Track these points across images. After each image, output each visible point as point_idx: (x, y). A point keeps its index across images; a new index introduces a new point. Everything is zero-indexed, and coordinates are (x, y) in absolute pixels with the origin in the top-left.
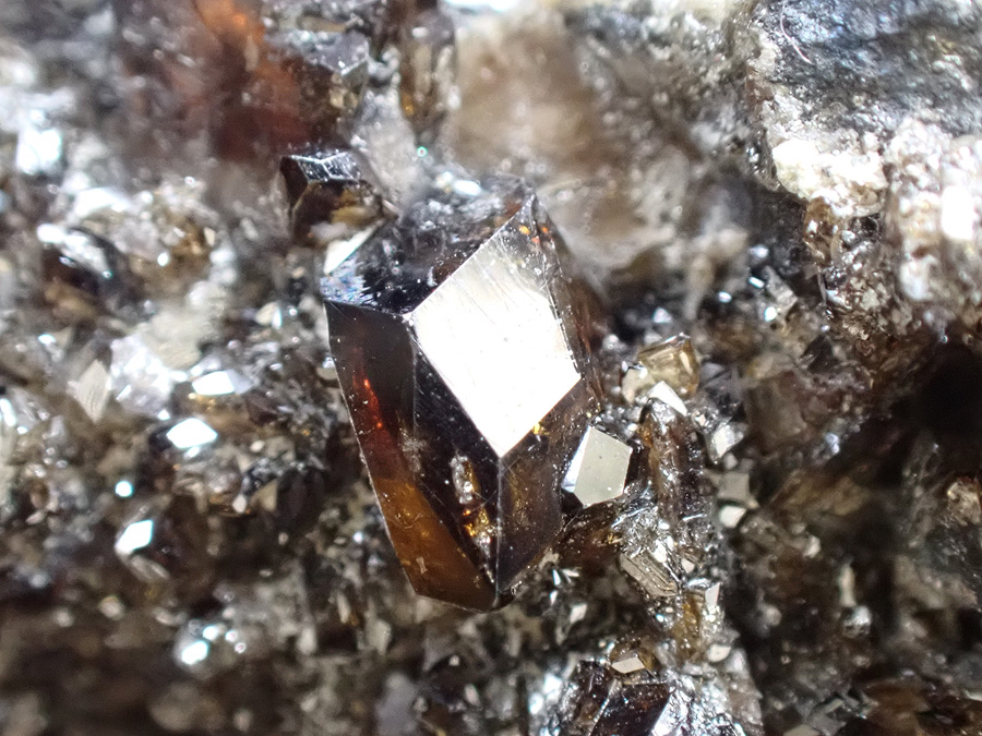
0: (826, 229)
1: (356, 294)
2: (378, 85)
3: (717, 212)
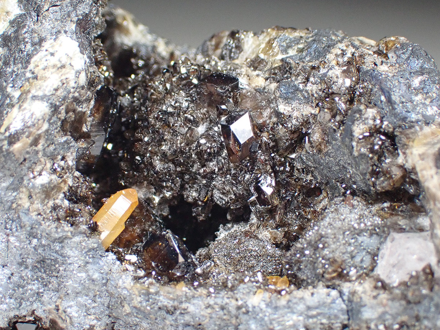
0: (284, 116)
1: (225, 123)
2: (230, 97)
3: (273, 116)
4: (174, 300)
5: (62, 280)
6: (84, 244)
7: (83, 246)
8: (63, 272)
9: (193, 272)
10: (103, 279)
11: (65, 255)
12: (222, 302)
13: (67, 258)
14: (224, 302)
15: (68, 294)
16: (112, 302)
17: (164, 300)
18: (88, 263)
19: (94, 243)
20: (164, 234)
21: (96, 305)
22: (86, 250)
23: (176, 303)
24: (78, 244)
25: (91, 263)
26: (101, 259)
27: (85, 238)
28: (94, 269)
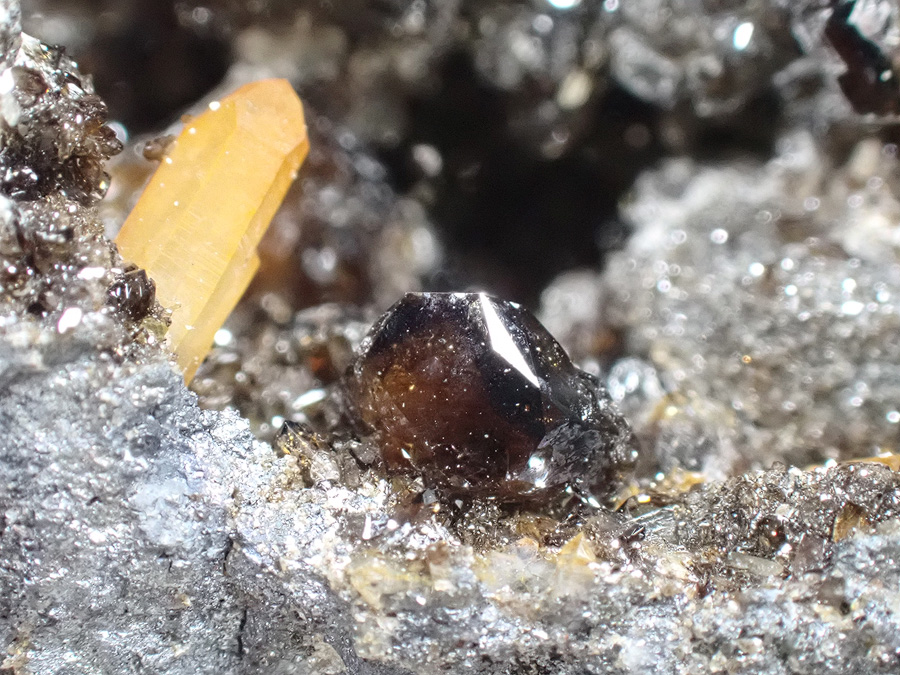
4: (548, 620)
5: (19, 565)
6: (105, 395)
7: (102, 408)
8: (22, 530)
9: (605, 462)
10: (210, 543)
11: (24, 453)
12: (781, 624)
13: (32, 469)
14: (791, 624)
15: (53, 622)
16: (253, 630)
17: (504, 627)
18: (130, 478)
19: (151, 386)
20: (460, 302)
21: (180, 650)
22: (120, 422)
23: (560, 635)
24: (78, 400)
25: (146, 475)
26: (186, 449)
27: (111, 368)
28: (161, 505)
